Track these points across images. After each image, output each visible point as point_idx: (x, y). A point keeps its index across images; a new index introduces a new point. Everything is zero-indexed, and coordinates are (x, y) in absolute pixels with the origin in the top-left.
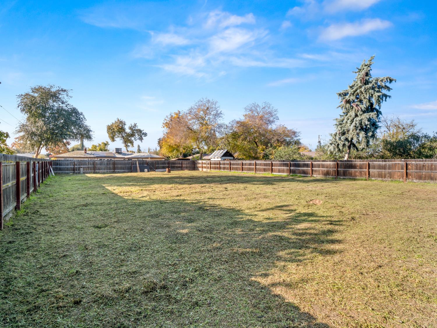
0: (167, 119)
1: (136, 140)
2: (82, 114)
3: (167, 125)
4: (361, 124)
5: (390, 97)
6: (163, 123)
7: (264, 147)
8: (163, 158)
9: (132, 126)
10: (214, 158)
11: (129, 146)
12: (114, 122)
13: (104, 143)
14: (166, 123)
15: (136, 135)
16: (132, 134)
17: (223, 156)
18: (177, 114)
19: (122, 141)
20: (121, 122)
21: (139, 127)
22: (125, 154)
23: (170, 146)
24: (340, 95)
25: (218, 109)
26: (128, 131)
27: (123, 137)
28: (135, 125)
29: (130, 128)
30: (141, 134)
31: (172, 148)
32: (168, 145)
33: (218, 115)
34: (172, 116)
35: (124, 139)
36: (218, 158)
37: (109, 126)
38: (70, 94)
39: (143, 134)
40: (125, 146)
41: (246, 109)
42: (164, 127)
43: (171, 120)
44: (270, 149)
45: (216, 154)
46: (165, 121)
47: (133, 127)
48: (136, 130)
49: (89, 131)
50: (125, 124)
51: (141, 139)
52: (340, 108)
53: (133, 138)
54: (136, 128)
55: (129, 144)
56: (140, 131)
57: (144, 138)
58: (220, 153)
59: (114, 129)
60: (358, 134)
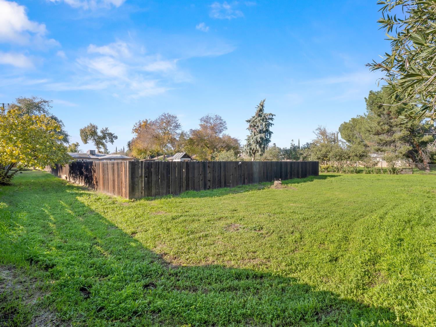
0: (136, 126)
1: (107, 143)
2: (61, 121)
3: (136, 130)
4: (257, 140)
5: (273, 124)
6: (133, 129)
7: (212, 151)
8: (133, 159)
9: (103, 130)
10: (176, 159)
11: (100, 148)
12: (87, 126)
13: (75, 144)
14: (136, 129)
15: (107, 137)
16: (103, 137)
17: (182, 157)
18: (145, 122)
19: (94, 143)
20: (93, 126)
21: (110, 131)
22: (98, 156)
23: (138, 150)
24: (247, 121)
25: (177, 122)
26: (100, 134)
27: (95, 140)
28: (107, 129)
29: (102, 132)
30: (112, 137)
31: (140, 152)
32: (138, 149)
33: (177, 126)
34: (140, 124)
35: (96, 141)
36: (178, 159)
37: (82, 129)
38: (50, 104)
39: (114, 137)
40: (98, 148)
41: (201, 120)
42: (133, 133)
43: (140, 127)
44: (216, 152)
45: (177, 156)
46: (135, 128)
47: (105, 131)
48: (107, 134)
49: (67, 135)
50: (97, 128)
51: (112, 142)
52: (248, 129)
53: (104, 141)
54: (108, 132)
55: (101, 146)
56: (111, 135)
57: (115, 140)
58: (180, 155)
59: (87, 133)
60: (256, 146)
